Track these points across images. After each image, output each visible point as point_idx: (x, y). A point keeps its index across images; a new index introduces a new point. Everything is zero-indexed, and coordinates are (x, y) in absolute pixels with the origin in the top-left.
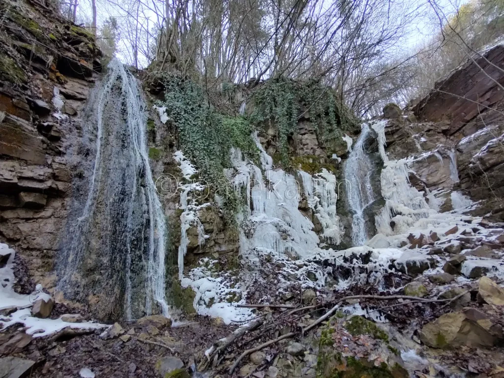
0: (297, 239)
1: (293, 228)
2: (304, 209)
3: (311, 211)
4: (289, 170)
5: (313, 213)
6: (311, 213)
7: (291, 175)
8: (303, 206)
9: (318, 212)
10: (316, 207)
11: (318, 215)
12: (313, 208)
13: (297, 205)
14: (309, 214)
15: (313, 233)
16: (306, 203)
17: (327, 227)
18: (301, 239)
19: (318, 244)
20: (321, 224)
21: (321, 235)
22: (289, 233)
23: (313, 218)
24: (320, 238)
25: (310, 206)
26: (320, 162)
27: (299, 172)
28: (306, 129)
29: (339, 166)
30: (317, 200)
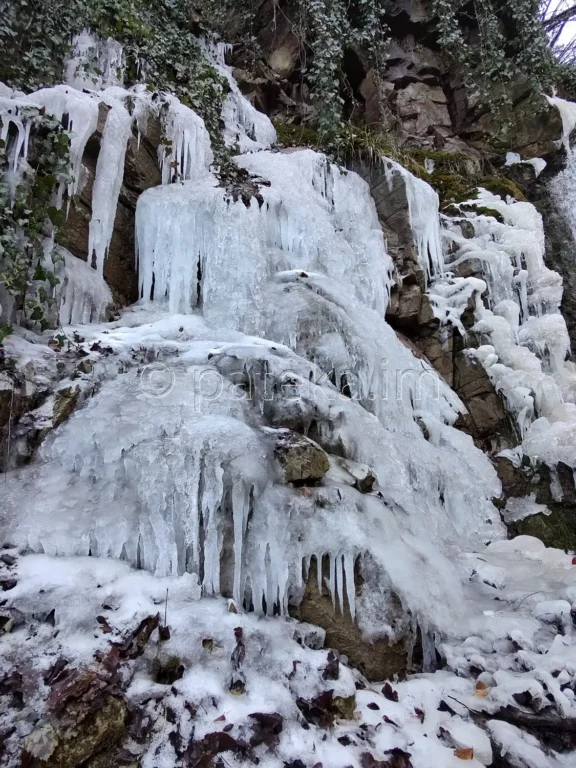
0: (391, 475)
1: (367, 405)
2: (412, 327)
3: (446, 335)
4: (351, 157)
5: (458, 343)
6: (447, 346)
7: (354, 175)
8: (407, 310)
9: (478, 340)
10: (468, 318)
11: (485, 353)
12: (457, 323)
13: (384, 300)
14: (434, 350)
15: (463, 441)
16: (423, 301)
17: (535, 414)
18: (412, 473)
19: (499, 504)
20: (500, 399)
21: (506, 453)
22: (341, 433)
23: (455, 371)
24: (500, 464)
25: (438, 313)
26: (464, 172)
27: (390, 166)
28: (411, 66)
29: (536, 192)
30: (476, 283)
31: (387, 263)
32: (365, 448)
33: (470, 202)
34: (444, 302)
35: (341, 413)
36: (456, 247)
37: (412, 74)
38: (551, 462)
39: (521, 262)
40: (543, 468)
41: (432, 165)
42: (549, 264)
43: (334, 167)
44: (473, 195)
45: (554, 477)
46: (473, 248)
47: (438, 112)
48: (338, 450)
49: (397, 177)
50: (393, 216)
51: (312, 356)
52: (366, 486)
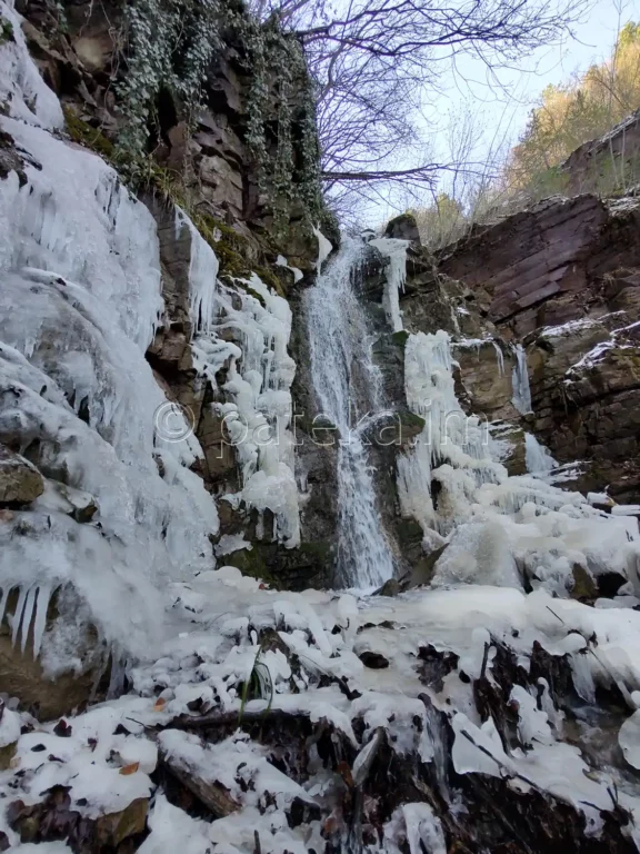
0: (116, 507)
2: (170, 370)
3: (199, 385)
4: (144, 189)
5: (209, 396)
6: (199, 396)
7: (142, 207)
8: (169, 353)
9: (226, 396)
10: (222, 376)
11: (228, 411)
12: (212, 378)
13: (148, 338)
14: (187, 397)
15: (196, 483)
16: (186, 350)
17: (257, 467)
18: (139, 507)
19: (214, 540)
20: (233, 451)
21: (229, 497)
23: (201, 419)
24: (222, 506)
25: (197, 365)
26: (244, 254)
27: (181, 216)
28: (219, 142)
29: (292, 293)
30: (234, 349)
31: (158, 303)
32: (92, 477)
33: (244, 281)
34: (205, 356)
35: (72, 437)
36: (224, 313)
37: (219, 148)
38: (261, 508)
39: (271, 344)
40: (254, 511)
41: (219, 235)
42: (290, 352)
43: (123, 189)
44: (247, 276)
45: (260, 519)
46: (237, 319)
47: (234, 193)
48: (61, 476)
49: (185, 230)
50: (174, 263)
51: (52, 371)
52: (85, 515)
